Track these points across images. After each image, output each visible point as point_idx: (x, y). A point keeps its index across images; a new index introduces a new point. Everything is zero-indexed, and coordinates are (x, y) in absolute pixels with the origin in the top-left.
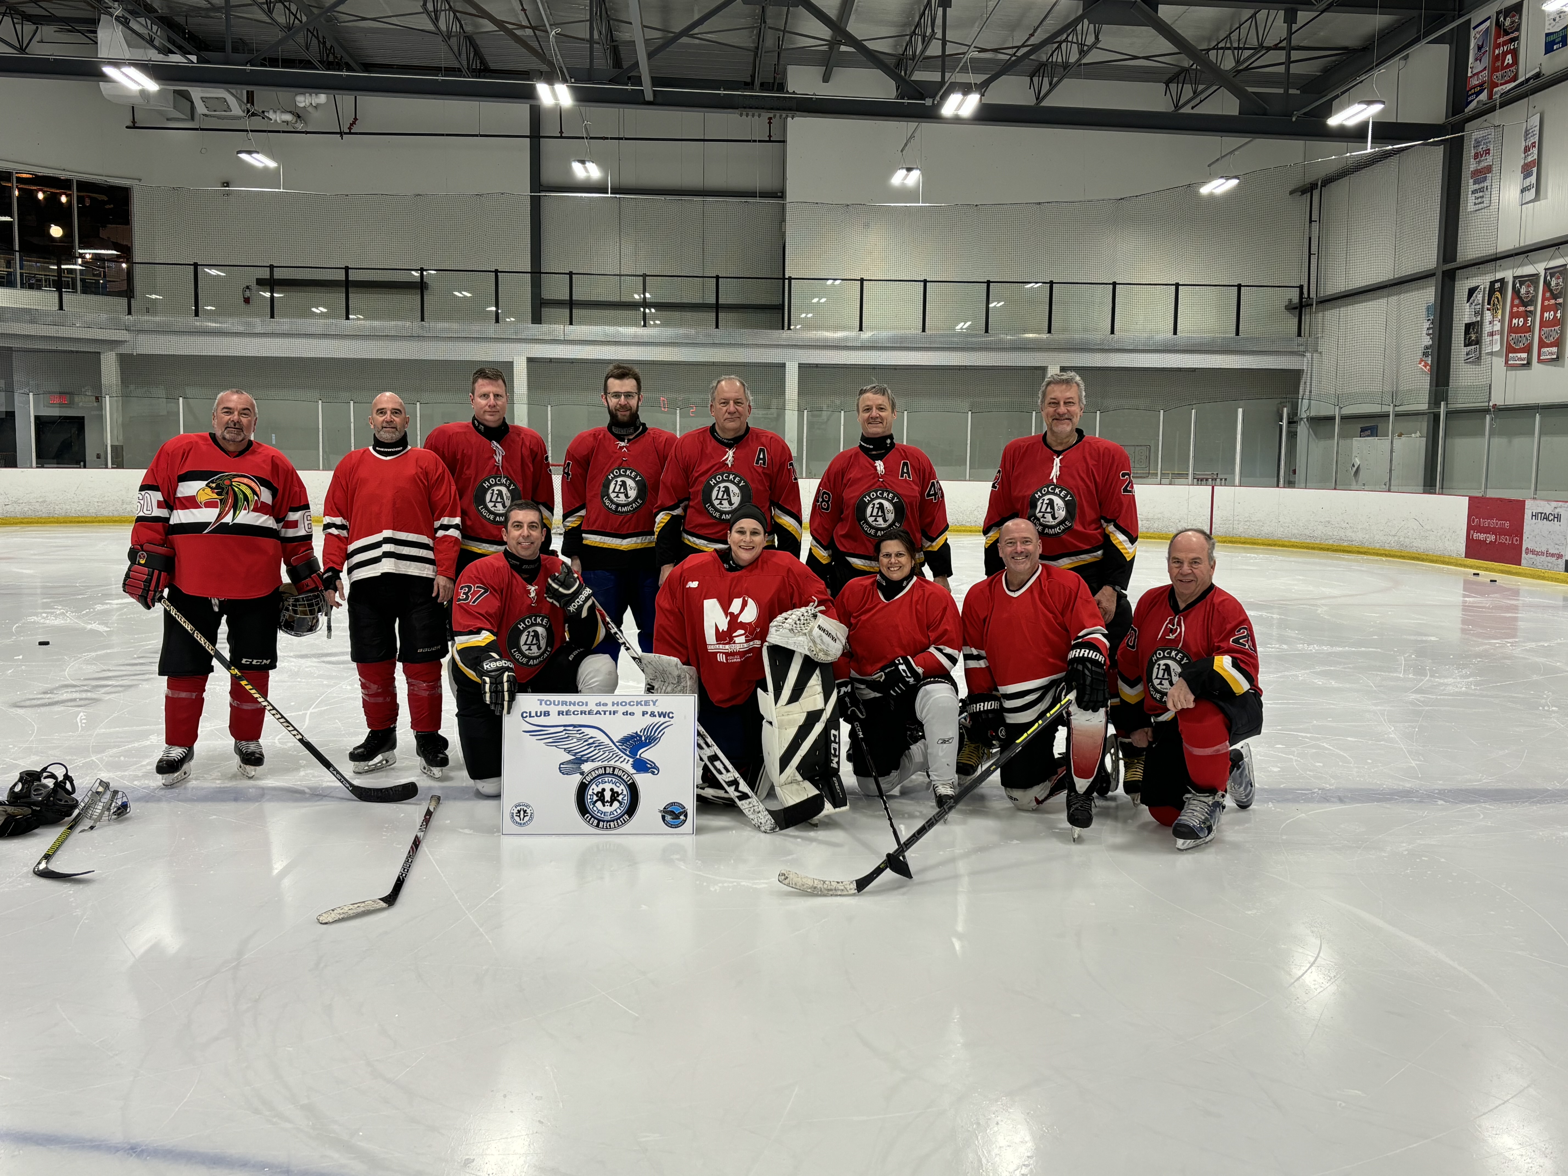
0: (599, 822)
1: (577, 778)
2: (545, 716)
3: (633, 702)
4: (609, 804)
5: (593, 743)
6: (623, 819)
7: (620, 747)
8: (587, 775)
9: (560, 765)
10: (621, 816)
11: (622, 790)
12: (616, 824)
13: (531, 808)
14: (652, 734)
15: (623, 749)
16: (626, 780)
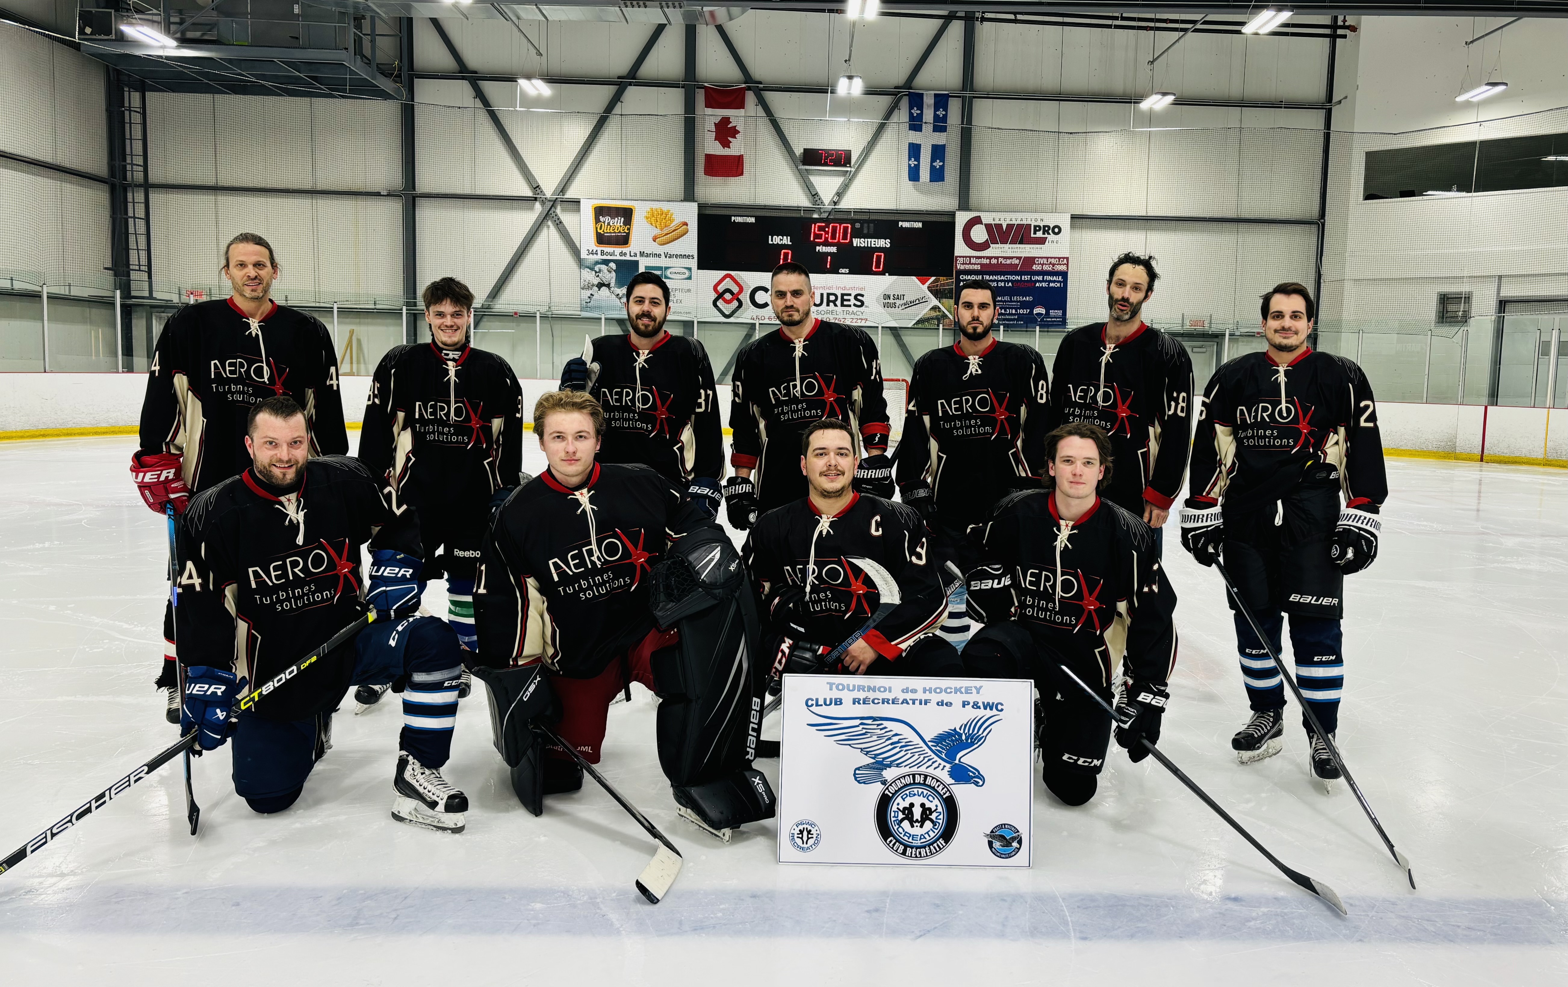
0: (906, 849)
1: (876, 790)
2: (836, 704)
3: (951, 688)
4: (919, 825)
5: (898, 742)
6: (938, 845)
7: (933, 748)
8: (891, 785)
9: (855, 771)
10: (935, 841)
11: (937, 806)
12: (928, 851)
13: (816, 828)
14: (975, 731)
15: (937, 750)
16: (942, 793)
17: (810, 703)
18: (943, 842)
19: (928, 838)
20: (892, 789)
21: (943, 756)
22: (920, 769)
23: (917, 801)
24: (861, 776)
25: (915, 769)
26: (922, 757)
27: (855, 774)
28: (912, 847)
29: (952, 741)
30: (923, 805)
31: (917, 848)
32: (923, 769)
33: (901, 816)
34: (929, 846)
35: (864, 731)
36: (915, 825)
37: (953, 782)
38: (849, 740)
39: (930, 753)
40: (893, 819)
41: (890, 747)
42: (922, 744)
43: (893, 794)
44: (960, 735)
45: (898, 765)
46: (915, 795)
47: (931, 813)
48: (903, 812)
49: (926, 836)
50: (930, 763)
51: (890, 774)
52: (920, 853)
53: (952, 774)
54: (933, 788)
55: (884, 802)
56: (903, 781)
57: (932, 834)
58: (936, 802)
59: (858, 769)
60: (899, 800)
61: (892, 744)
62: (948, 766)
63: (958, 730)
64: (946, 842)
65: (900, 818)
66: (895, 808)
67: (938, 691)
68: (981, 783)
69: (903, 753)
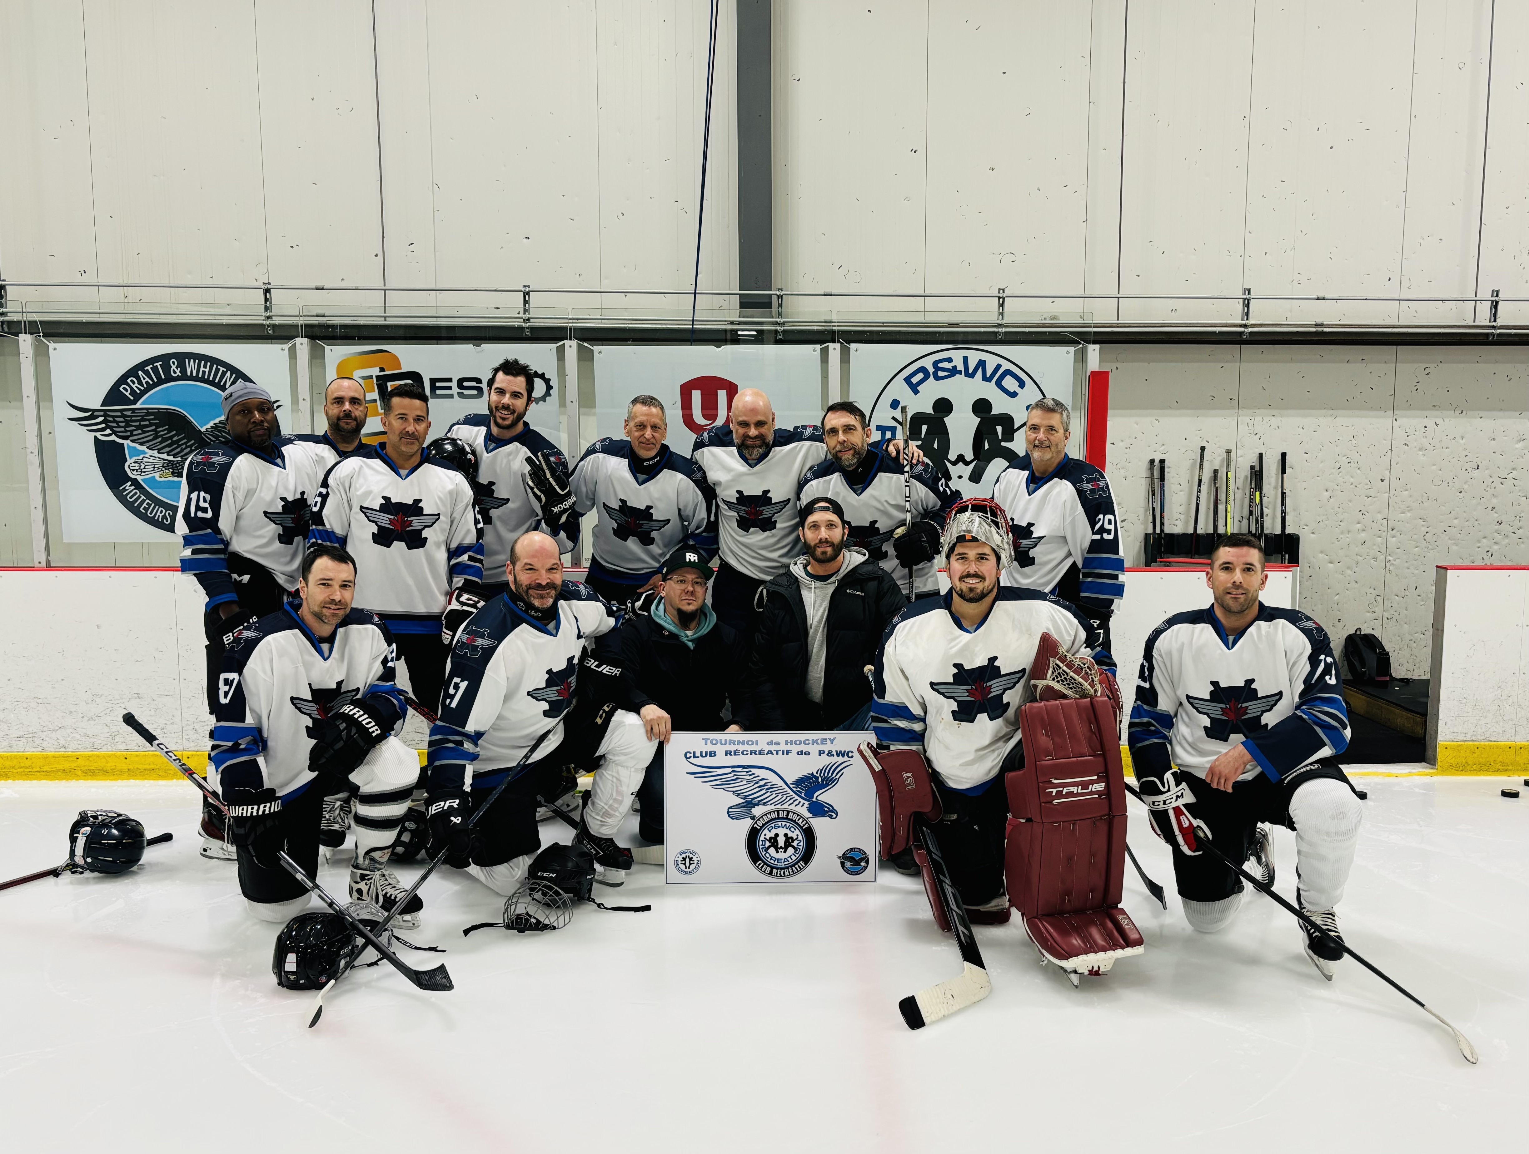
0: (772, 869)
1: (746, 824)
2: (710, 755)
3: (809, 740)
4: (783, 851)
5: (765, 785)
6: (799, 866)
7: (794, 789)
8: (759, 820)
9: (728, 809)
10: (797, 863)
11: (797, 835)
12: (791, 871)
13: (697, 856)
14: (830, 775)
15: (797, 791)
16: (802, 825)
17: (688, 755)
18: (803, 864)
19: (791, 861)
20: (760, 823)
21: (803, 796)
22: (783, 807)
23: (781, 832)
24: (733, 814)
25: (779, 806)
26: (785, 796)
27: (728, 812)
28: (777, 869)
29: (810, 783)
30: (786, 835)
31: (782, 869)
32: (786, 806)
33: (768, 844)
34: (791, 867)
35: (735, 777)
36: (780, 851)
37: (811, 815)
38: (723, 785)
39: (792, 793)
40: (761, 847)
41: (758, 789)
42: (784, 786)
43: (761, 827)
44: (817, 778)
45: (764, 804)
46: (779, 827)
47: (793, 841)
48: (770, 841)
49: (789, 859)
50: (791, 801)
51: (757, 811)
52: (784, 873)
53: (810, 810)
54: (794, 821)
55: (753, 835)
56: (769, 816)
57: (794, 858)
58: (797, 832)
59: (731, 808)
60: (766, 831)
61: (759, 787)
62: (807, 803)
63: (815, 774)
64: (806, 864)
65: (767, 846)
66: (762, 838)
67: (798, 742)
68: (834, 816)
69: (768, 794)
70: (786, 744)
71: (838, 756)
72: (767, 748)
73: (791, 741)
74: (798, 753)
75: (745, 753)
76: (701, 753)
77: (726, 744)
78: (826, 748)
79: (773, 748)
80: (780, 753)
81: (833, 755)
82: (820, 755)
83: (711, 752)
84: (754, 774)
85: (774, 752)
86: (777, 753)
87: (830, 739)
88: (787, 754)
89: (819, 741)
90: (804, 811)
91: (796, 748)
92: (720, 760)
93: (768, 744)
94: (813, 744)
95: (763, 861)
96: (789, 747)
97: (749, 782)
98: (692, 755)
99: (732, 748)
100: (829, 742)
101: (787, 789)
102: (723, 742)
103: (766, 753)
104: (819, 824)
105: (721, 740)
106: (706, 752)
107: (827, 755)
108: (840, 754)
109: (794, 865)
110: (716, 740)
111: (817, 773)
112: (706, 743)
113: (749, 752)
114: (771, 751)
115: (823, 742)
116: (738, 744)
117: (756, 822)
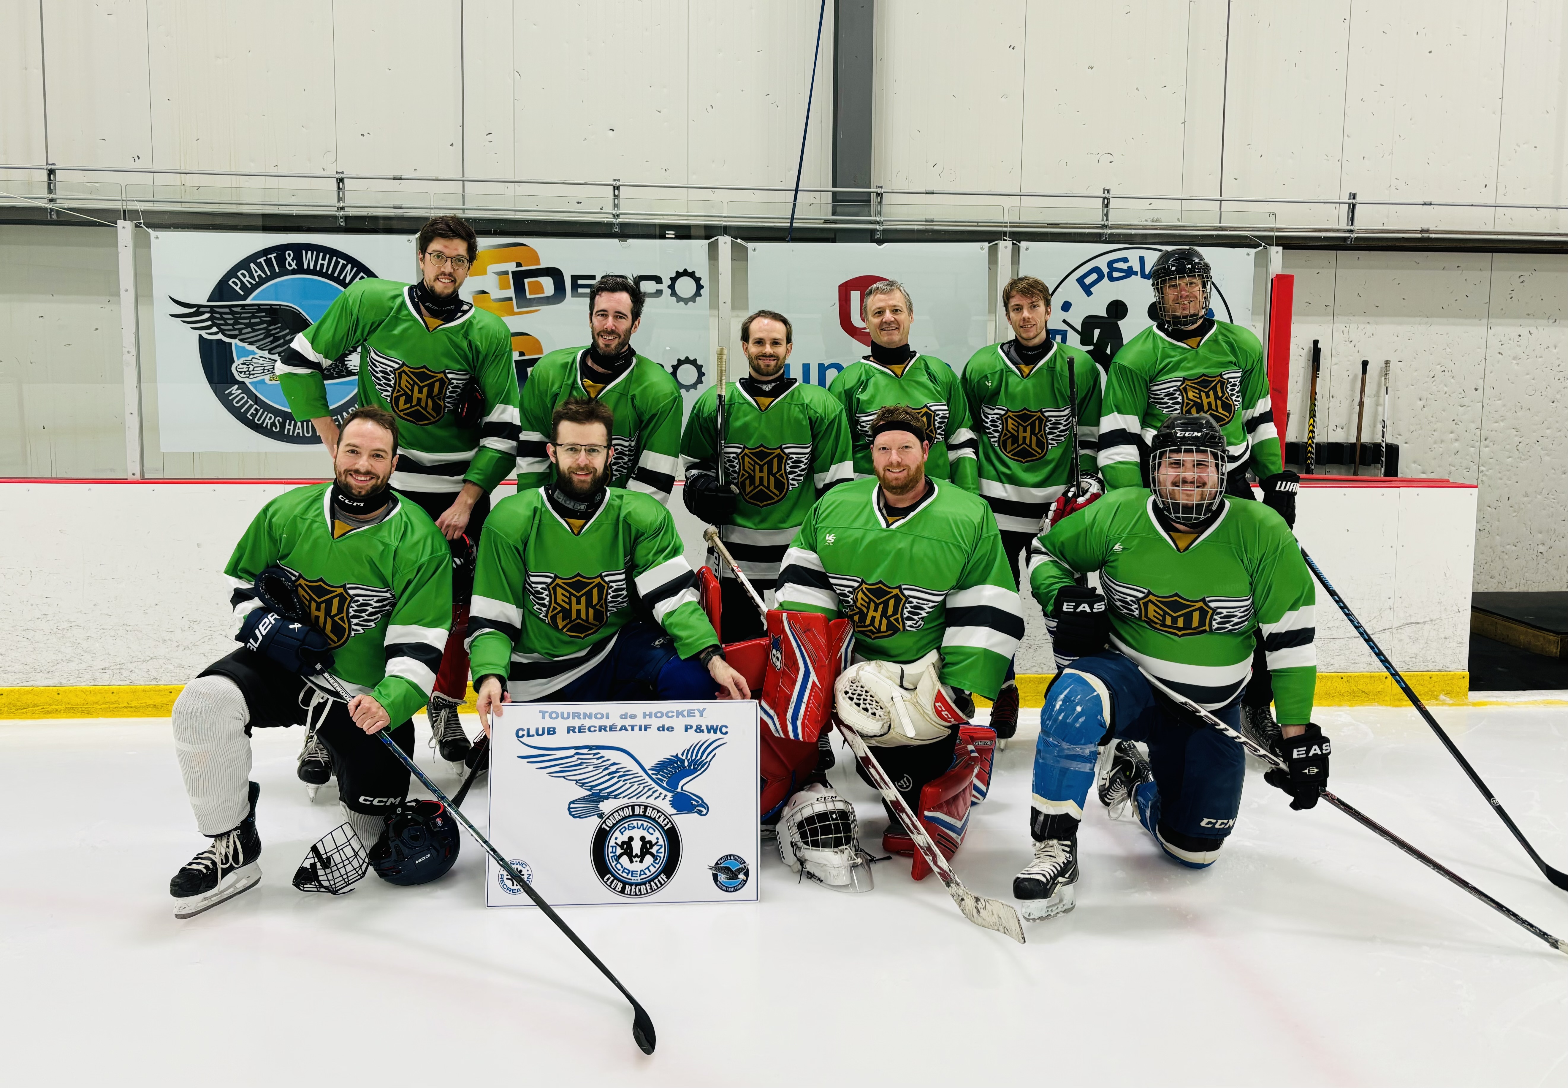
0: (625, 886)
1: (592, 824)
2: (549, 734)
3: (673, 712)
4: (639, 860)
5: (616, 772)
6: (659, 881)
7: (654, 777)
8: (608, 818)
9: (569, 805)
10: (656, 877)
11: (657, 839)
12: (648, 888)
13: (527, 868)
14: (699, 757)
15: (658, 779)
16: (663, 824)
17: (521, 733)
18: (664, 877)
19: (649, 874)
20: (610, 823)
21: (665, 785)
22: (639, 800)
23: (637, 834)
24: (576, 811)
25: (634, 800)
26: (642, 786)
27: (569, 808)
28: (631, 884)
29: (674, 768)
30: (642, 839)
31: (637, 884)
32: (643, 800)
33: (619, 851)
34: (649, 882)
35: (579, 761)
36: (634, 860)
37: (675, 811)
38: (563, 772)
39: (650, 782)
40: (610, 855)
41: (607, 777)
42: (642, 773)
43: (611, 828)
44: (683, 761)
45: (616, 797)
46: (634, 827)
47: (652, 846)
48: (622, 846)
49: (647, 871)
50: (650, 793)
51: (607, 806)
52: (640, 890)
53: (674, 804)
54: (654, 819)
55: (601, 837)
56: (621, 813)
57: (653, 870)
58: (657, 834)
59: (573, 802)
60: (617, 834)
61: (609, 774)
62: (670, 795)
63: (680, 756)
64: (668, 878)
65: (618, 854)
66: (612, 843)
67: (659, 715)
68: (705, 812)
69: (621, 783)
70: (644, 717)
71: (709, 732)
72: (620, 723)
73: (651, 713)
74: (658, 729)
75: (592, 729)
76: (537, 730)
77: (568, 718)
78: (694, 722)
79: (627, 722)
80: (636, 728)
81: (702, 731)
82: (686, 731)
83: (549, 729)
84: (602, 757)
85: (629, 728)
86: (633, 730)
87: (698, 710)
88: (645, 730)
89: (685, 713)
90: (665, 805)
91: (655, 723)
92: (562, 739)
93: (621, 717)
94: (677, 717)
95: (613, 875)
96: (647, 721)
97: (597, 767)
98: (525, 733)
99: (577, 723)
100: (697, 714)
101: (645, 776)
102: (565, 716)
103: (618, 729)
104: (684, 823)
105: (562, 713)
106: (544, 729)
107: (696, 731)
108: (711, 729)
109: (653, 880)
110: (557, 713)
111: (682, 755)
112: (543, 718)
113: (597, 729)
114: (625, 726)
115: (690, 713)
116: (584, 718)
117: (604, 822)
